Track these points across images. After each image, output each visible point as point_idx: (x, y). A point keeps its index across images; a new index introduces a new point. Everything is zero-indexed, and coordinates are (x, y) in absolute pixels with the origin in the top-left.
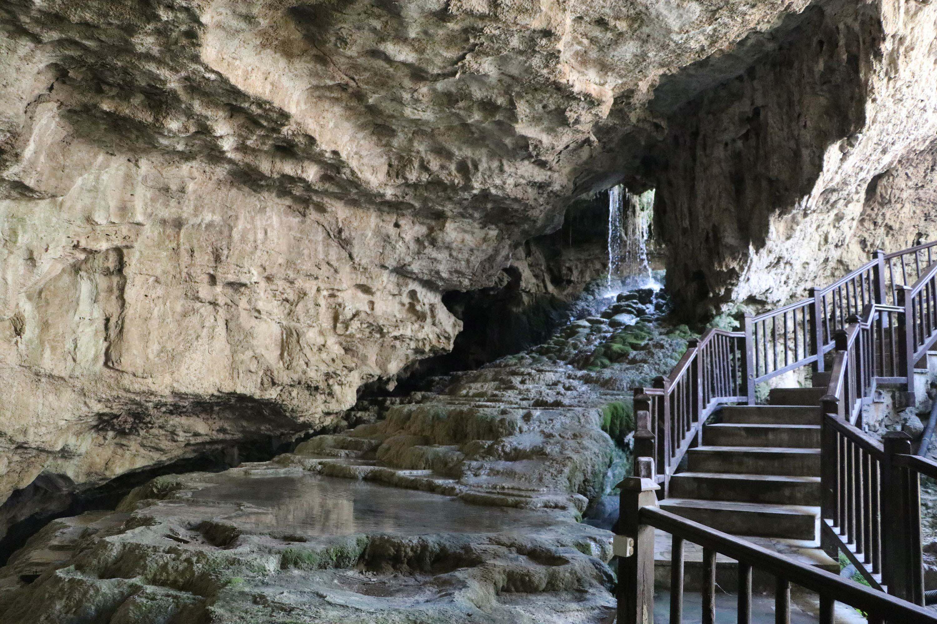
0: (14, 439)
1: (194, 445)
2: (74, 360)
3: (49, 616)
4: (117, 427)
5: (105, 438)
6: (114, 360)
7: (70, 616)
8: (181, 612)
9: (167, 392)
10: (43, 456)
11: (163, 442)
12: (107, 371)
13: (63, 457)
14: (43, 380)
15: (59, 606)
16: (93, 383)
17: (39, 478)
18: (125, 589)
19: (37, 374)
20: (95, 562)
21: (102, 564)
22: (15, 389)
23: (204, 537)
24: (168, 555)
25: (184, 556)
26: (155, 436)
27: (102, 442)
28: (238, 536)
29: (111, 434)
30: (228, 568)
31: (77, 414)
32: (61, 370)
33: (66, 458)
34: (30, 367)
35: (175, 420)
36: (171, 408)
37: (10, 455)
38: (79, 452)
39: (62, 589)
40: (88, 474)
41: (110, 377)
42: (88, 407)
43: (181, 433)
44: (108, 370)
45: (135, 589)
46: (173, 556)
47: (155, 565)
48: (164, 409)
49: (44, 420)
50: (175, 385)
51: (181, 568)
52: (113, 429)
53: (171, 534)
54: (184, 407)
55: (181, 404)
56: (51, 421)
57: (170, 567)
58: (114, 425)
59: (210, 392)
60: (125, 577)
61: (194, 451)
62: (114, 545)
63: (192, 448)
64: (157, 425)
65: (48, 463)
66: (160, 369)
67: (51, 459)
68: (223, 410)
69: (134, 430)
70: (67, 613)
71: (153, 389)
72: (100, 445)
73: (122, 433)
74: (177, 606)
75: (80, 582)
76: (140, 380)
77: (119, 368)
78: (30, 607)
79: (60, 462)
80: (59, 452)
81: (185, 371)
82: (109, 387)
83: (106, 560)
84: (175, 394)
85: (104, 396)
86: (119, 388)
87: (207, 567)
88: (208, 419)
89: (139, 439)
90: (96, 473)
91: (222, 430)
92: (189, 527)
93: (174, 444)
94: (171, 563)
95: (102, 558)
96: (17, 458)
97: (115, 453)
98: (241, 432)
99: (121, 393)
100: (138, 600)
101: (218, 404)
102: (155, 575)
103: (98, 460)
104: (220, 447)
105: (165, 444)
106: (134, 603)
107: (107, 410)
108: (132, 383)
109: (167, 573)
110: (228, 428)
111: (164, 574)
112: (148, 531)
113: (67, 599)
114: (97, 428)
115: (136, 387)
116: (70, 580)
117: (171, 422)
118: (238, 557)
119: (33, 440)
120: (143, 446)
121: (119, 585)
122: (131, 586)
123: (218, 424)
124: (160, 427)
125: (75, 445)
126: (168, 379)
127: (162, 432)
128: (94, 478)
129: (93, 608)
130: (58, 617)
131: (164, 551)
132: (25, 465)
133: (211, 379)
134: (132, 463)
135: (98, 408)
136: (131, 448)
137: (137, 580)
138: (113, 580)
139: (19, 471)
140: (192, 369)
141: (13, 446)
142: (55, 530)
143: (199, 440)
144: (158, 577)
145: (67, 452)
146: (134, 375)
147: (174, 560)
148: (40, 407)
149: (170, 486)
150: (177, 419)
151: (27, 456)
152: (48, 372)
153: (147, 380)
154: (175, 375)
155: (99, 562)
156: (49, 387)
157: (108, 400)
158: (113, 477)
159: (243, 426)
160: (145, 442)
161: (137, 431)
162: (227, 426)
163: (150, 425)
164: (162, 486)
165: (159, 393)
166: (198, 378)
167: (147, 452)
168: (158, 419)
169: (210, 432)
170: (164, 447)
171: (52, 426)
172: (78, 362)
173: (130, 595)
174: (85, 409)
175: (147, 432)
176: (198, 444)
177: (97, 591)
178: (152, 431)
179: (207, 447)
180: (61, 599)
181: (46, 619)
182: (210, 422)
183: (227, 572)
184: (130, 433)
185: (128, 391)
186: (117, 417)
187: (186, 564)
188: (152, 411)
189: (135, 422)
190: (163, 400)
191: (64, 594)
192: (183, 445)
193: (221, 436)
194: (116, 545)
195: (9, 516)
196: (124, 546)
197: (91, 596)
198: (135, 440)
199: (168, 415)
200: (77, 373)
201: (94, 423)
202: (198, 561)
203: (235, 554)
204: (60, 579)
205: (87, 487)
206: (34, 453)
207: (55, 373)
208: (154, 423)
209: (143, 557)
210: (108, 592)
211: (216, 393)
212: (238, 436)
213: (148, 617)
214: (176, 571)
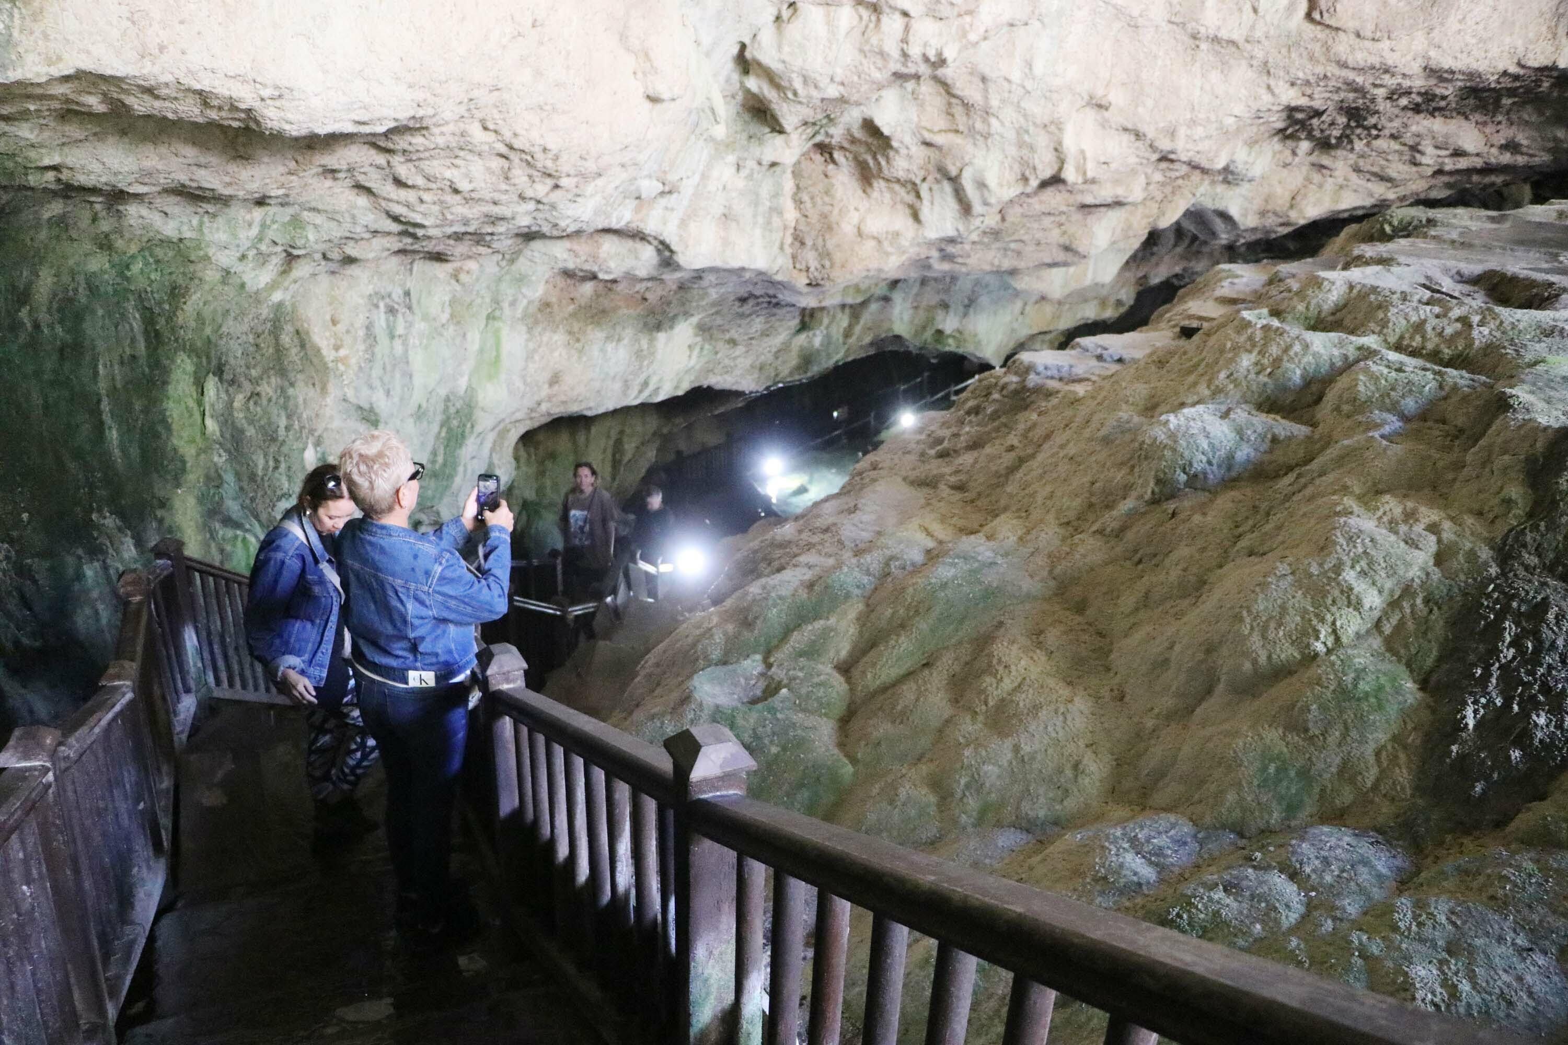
0: (1156, 144)
1: (1451, 173)
2: (1255, 11)
3: (1232, 374)
4: (1317, 133)
5: (1294, 153)
6: (1324, 8)
7: (1263, 378)
8: (1445, 398)
9: (1415, 68)
10: (1196, 176)
11: (1393, 165)
12: (1309, 27)
13: (1226, 182)
14: (1204, 46)
15: (1246, 361)
16: (1284, 51)
17: (1188, 214)
18: (1352, 353)
19: (1194, 37)
20: (1301, 307)
21: (1313, 312)
22: (1160, 62)
23: (1488, 295)
24: (1428, 308)
25: (1456, 313)
26: (1381, 153)
27: (1289, 159)
28: (1557, 296)
29: (1305, 146)
30: (1540, 341)
31: (1255, 107)
32: (1233, 30)
33: (1229, 183)
34: (1184, 24)
35: (1422, 124)
36: (1419, 99)
37: (1149, 171)
38: (1250, 175)
39: (1251, 338)
40: (1263, 214)
41: (1315, 39)
42: (1273, 94)
43: (1430, 151)
44: (1311, 27)
45: (1367, 353)
46: (1437, 310)
47: (1404, 322)
48: (1404, 101)
49: (1202, 116)
50: (1432, 53)
51: (1449, 331)
52: (1310, 137)
53: (1428, 283)
54: (1444, 98)
55: (1438, 91)
56: (1213, 118)
57: (1429, 328)
58: (1312, 129)
59: (1501, 67)
60: (1352, 332)
61: (1448, 186)
62: (1333, 283)
63: (1446, 179)
64: (1387, 132)
65: (1202, 190)
66: (1407, 23)
67: (1207, 182)
68: (1522, 104)
69: (1345, 139)
70: (1258, 373)
71: (1390, 62)
72: (1285, 165)
73: (1324, 145)
74: (1441, 387)
75: (1280, 332)
76: (1368, 44)
77: (1332, 22)
78: (1203, 360)
79: (1220, 189)
80: (1219, 172)
81: (1456, 26)
82: (1311, 58)
83: (1319, 305)
84: (1431, 71)
85: (1301, 75)
86: (1329, 60)
87: (1498, 334)
88: (1485, 124)
89: (1352, 157)
90: (1275, 214)
91: (1511, 146)
92: (1457, 278)
93: (1414, 169)
94: (1432, 322)
95: (1314, 302)
96: (1158, 177)
97: (1308, 180)
98: (1549, 151)
99: (1332, 70)
100: (1374, 368)
101: (1511, 92)
102: (1402, 337)
103: (1279, 190)
104: (1498, 179)
105: (1398, 169)
106: (1366, 370)
107: (1303, 102)
108: (1353, 50)
109: (1423, 337)
110: (1525, 142)
111: (1418, 338)
112: (1388, 274)
113: (1259, 353)
114: (1285, 135)
115: (1360, 57)
116: (1263, 327)
117: (1414, 128)
118: (1560, 324)
119: (1184, 149)
120: (1357, 170)
121: (1341, 344)
122: (1360, 348)
123: (1505, 134)
124: (1393, 137)
125: (1246, 163)
126: (1419, 43)
127: (1395, 146)
128: (1270, 221)
129: (1298, 372)
130: (1246, 377)
131: (1420, 301)
132: (1168, 190)
133: (1508, 40)
134: (1336, 199)
135: (1291, 97)
136: (1337, 173)
137: (1371, 341)
138: (1332, 335)
139: (1159, 198)
140: (1470, 22)
141: (1155, 156)
142: (1220, 280)
143: (1463, 164)
144: (1405, 343)
145: (1232, 173)
146: (1358, 35)
147: (1437, 316)
148: (1197, 92)
149: (1415, 223)
150: (1425, 123)
151: (1174, 174)
152: (1211, 32)
153: (1380, 45)
154: (1435, 33)
155: (1307, 308)
156: (1211, 58)
157: (1308, 83)
158: (1302, 222)
159: (1555, 139)
160: (1361, 163)
161: (1351, 142)
162: (1522, 138)
163: (1374, 132)
164: (1401, 222)
165: (1401, 69)
166: (1481, 40)
167: (1363, 183)
168: (1391, 120)
169: (1486, 149)
170: (1394, 175)
171: (1214, 125)
172: (1261, 13)
173: (1357, 361)
174: (1267, 98)
175: (1368, 144)
176: (1458, 172)
177: (1306, 347)
178: (1377, 143)
179: (1475, 178)
180: (1250, 352)
181: (1228, 377)
182: (1489, 129)
183: (1537, 346)
184: (1337, 146)
185: (1344, 65)
186: (1318, 114)
187: (1458, 326)
188: (1383, 106)
189: (1348, 126)
190: (1406, 83)
191: (1254, 346)
192: (1429, 171)
193: (1506, 158)
194: (1338, 283)
195: (1140, 274)
196: (1351, 287)
197: (1296, 354)
198: (1346, 159)
199: (1410, 114)
200: (1259, 34)
201: (1280, 125)
202: (1482, 323)
203: (1554, 320)
204: (1248, 324)
205: (1259, 236)
206: (1184, 169)
207: (1224, 34)
208: (1383, 128)
209: (1383, 306)
210: (1322, 351)
211: (1513, 69)
212: (1542, 158)
213: (1388, 395)
214: (1440, 334)
